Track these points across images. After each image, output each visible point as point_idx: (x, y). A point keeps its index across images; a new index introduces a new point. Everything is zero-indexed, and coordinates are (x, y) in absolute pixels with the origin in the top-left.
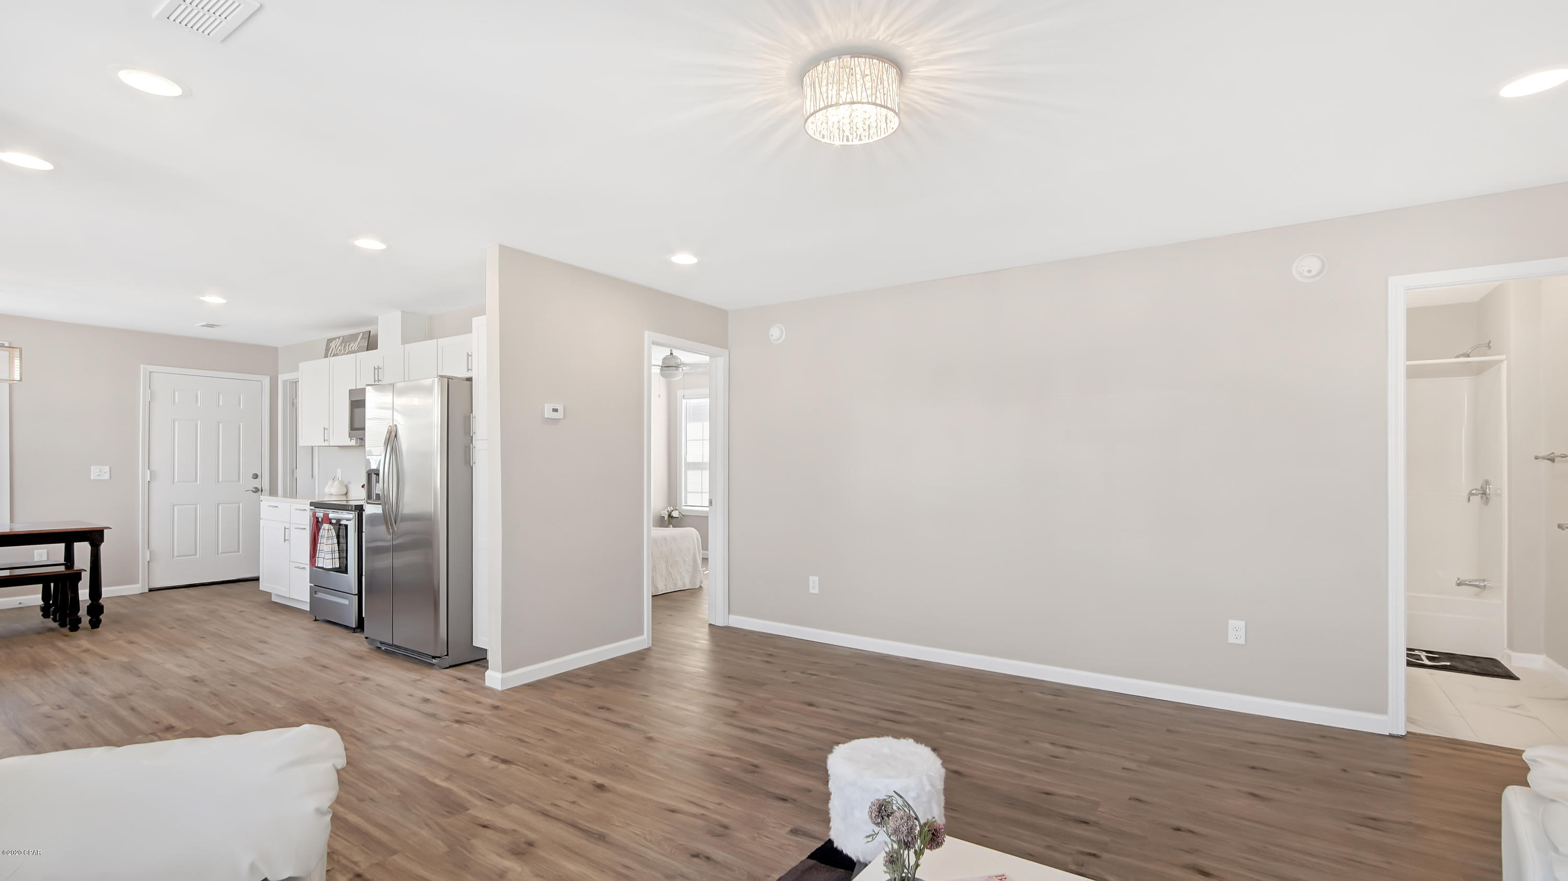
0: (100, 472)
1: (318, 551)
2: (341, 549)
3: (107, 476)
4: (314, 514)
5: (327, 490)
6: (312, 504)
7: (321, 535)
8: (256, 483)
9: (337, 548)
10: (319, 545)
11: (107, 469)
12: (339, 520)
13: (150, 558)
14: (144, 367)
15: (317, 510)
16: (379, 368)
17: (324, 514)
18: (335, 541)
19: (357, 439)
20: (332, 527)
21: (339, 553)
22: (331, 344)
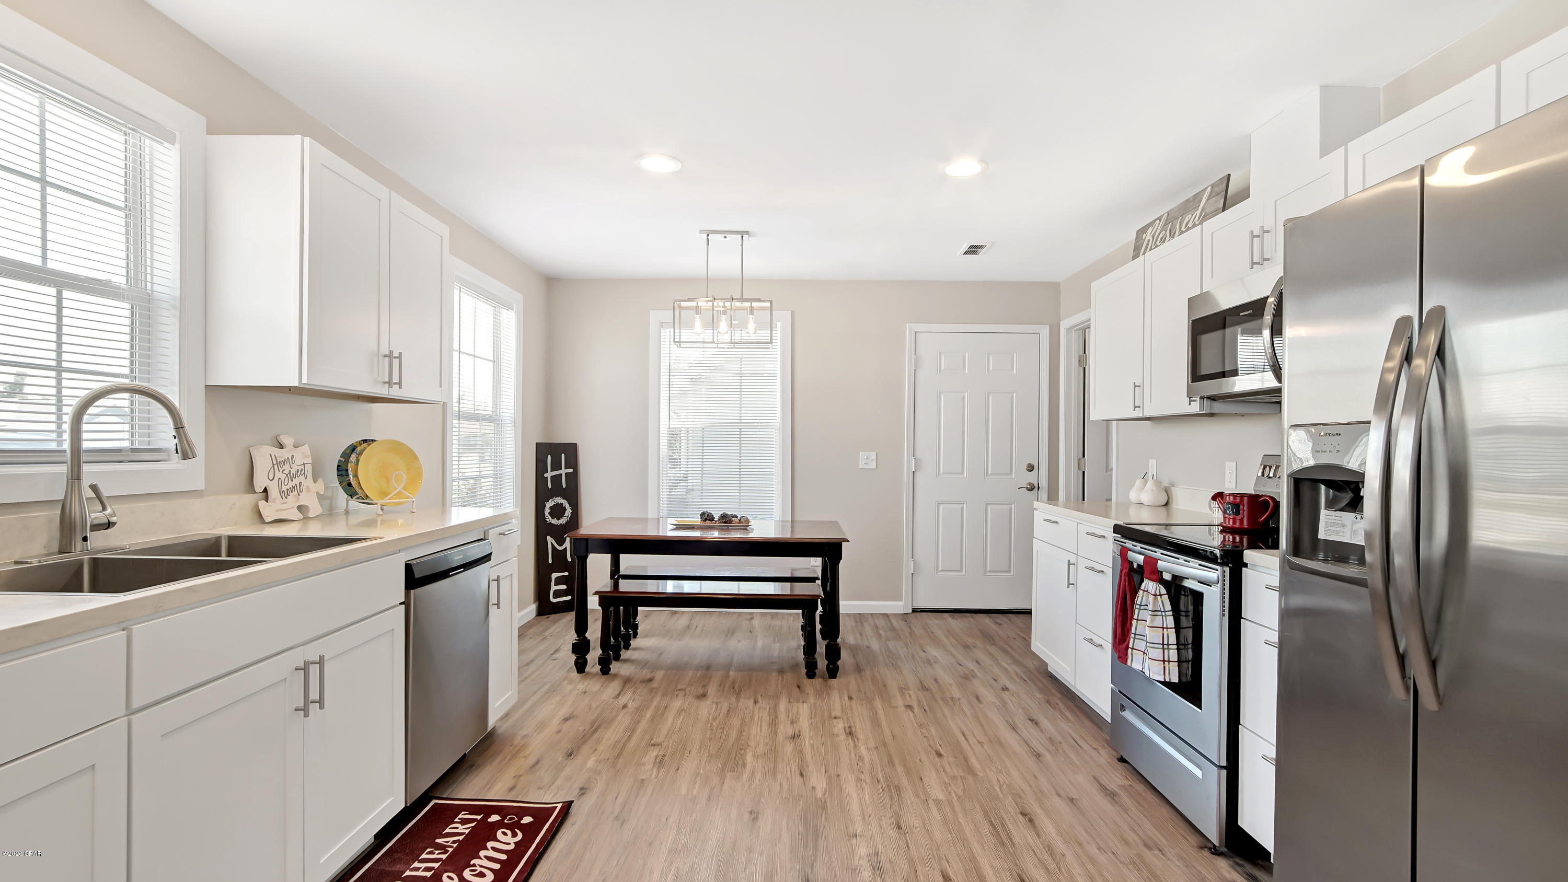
0: (867, 459)
1: (1133, 635)
2: (1182, 641)
3: (873, 465)
4: (1124, 552)
5: (1133, 496)
6: (1117, 529)
7: (1139, 602)
8: (1031, 478)
9: (1173, 639)
10: (1134, 622)
11: (873, 455)
12: (1177, 579)
13: (914, 571)
14: (909, 325)
15: (1129, 544)
16: (1263, 231)
17: (1147, 558)
18: (1170, 622)
19: (1202, 398)
20: (1164, 591)
21: (1178, 649)
22: (1144, 236)
